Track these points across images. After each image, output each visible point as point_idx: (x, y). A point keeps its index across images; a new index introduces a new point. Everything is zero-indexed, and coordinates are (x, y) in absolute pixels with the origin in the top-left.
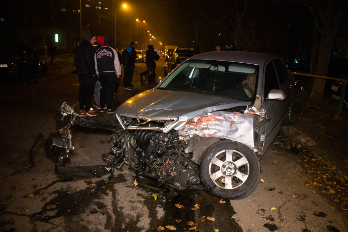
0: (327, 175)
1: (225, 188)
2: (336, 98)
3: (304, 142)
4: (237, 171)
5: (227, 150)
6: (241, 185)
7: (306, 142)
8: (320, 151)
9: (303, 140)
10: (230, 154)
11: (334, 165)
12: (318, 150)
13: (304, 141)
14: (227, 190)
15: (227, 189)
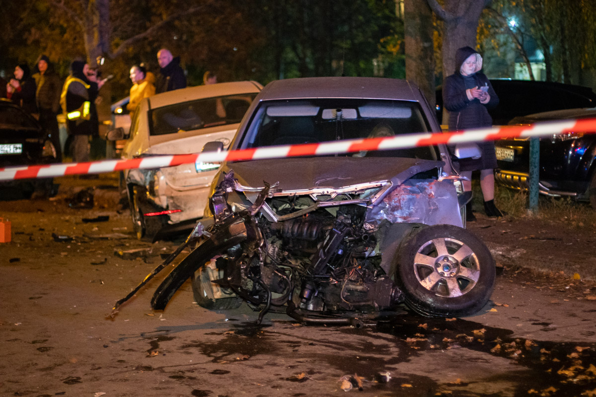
0: (571, 284)
1: (451, 296)
2: (512, 177)
3: (503, 256)
4: (461, 267)
5: (434, 240)
6: (473, 287)
7: (504, 253)
8: (542, 258)
9: (498, 251)
10: (442, 245)
11: (574, 271)
12: (536, 258)
13: (501, 253)
14: (455, 298)
15: (455, 296)
